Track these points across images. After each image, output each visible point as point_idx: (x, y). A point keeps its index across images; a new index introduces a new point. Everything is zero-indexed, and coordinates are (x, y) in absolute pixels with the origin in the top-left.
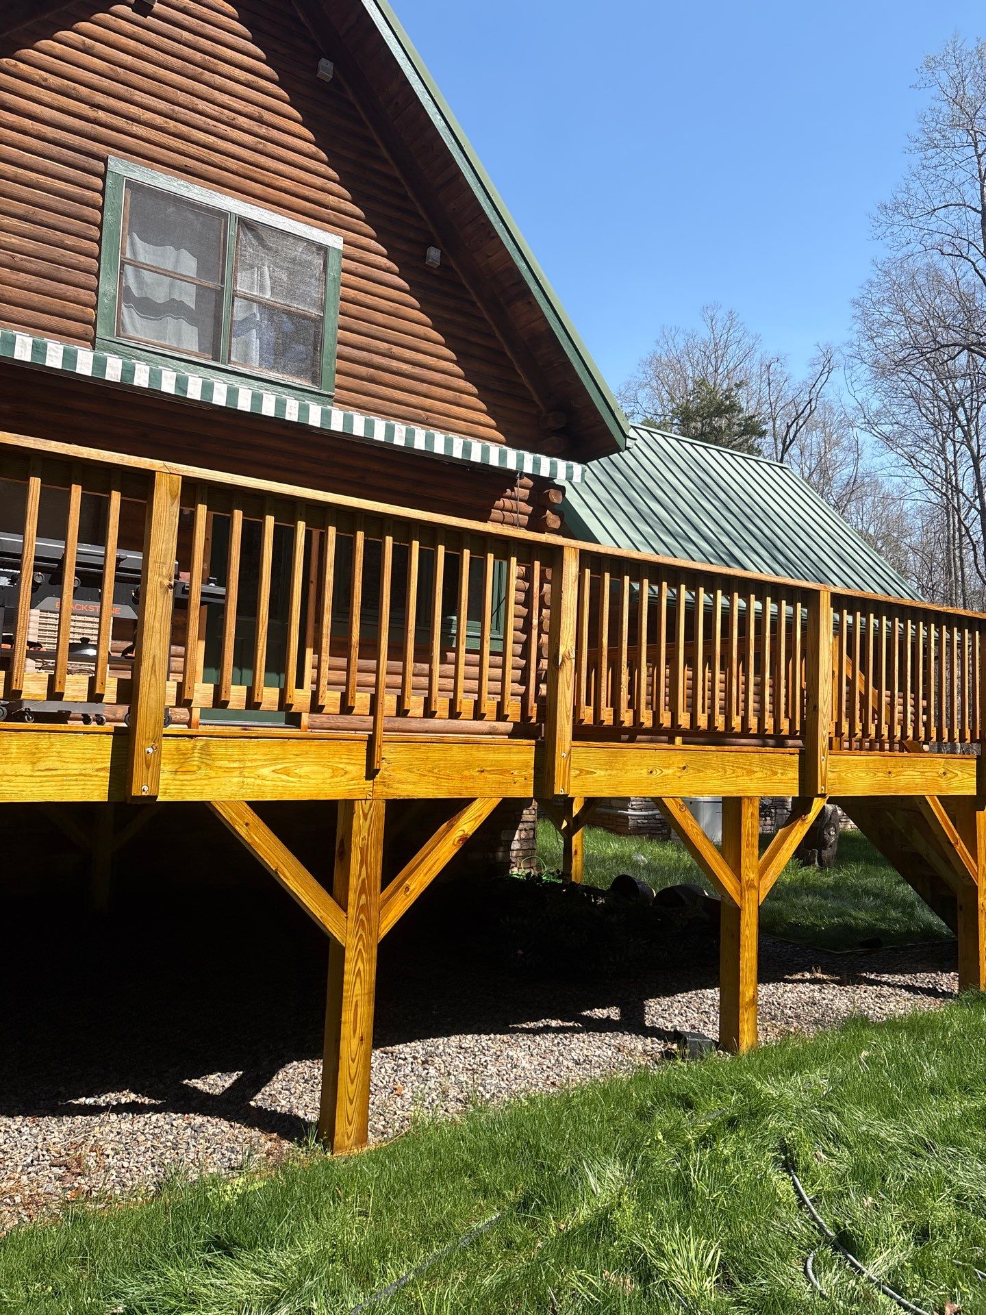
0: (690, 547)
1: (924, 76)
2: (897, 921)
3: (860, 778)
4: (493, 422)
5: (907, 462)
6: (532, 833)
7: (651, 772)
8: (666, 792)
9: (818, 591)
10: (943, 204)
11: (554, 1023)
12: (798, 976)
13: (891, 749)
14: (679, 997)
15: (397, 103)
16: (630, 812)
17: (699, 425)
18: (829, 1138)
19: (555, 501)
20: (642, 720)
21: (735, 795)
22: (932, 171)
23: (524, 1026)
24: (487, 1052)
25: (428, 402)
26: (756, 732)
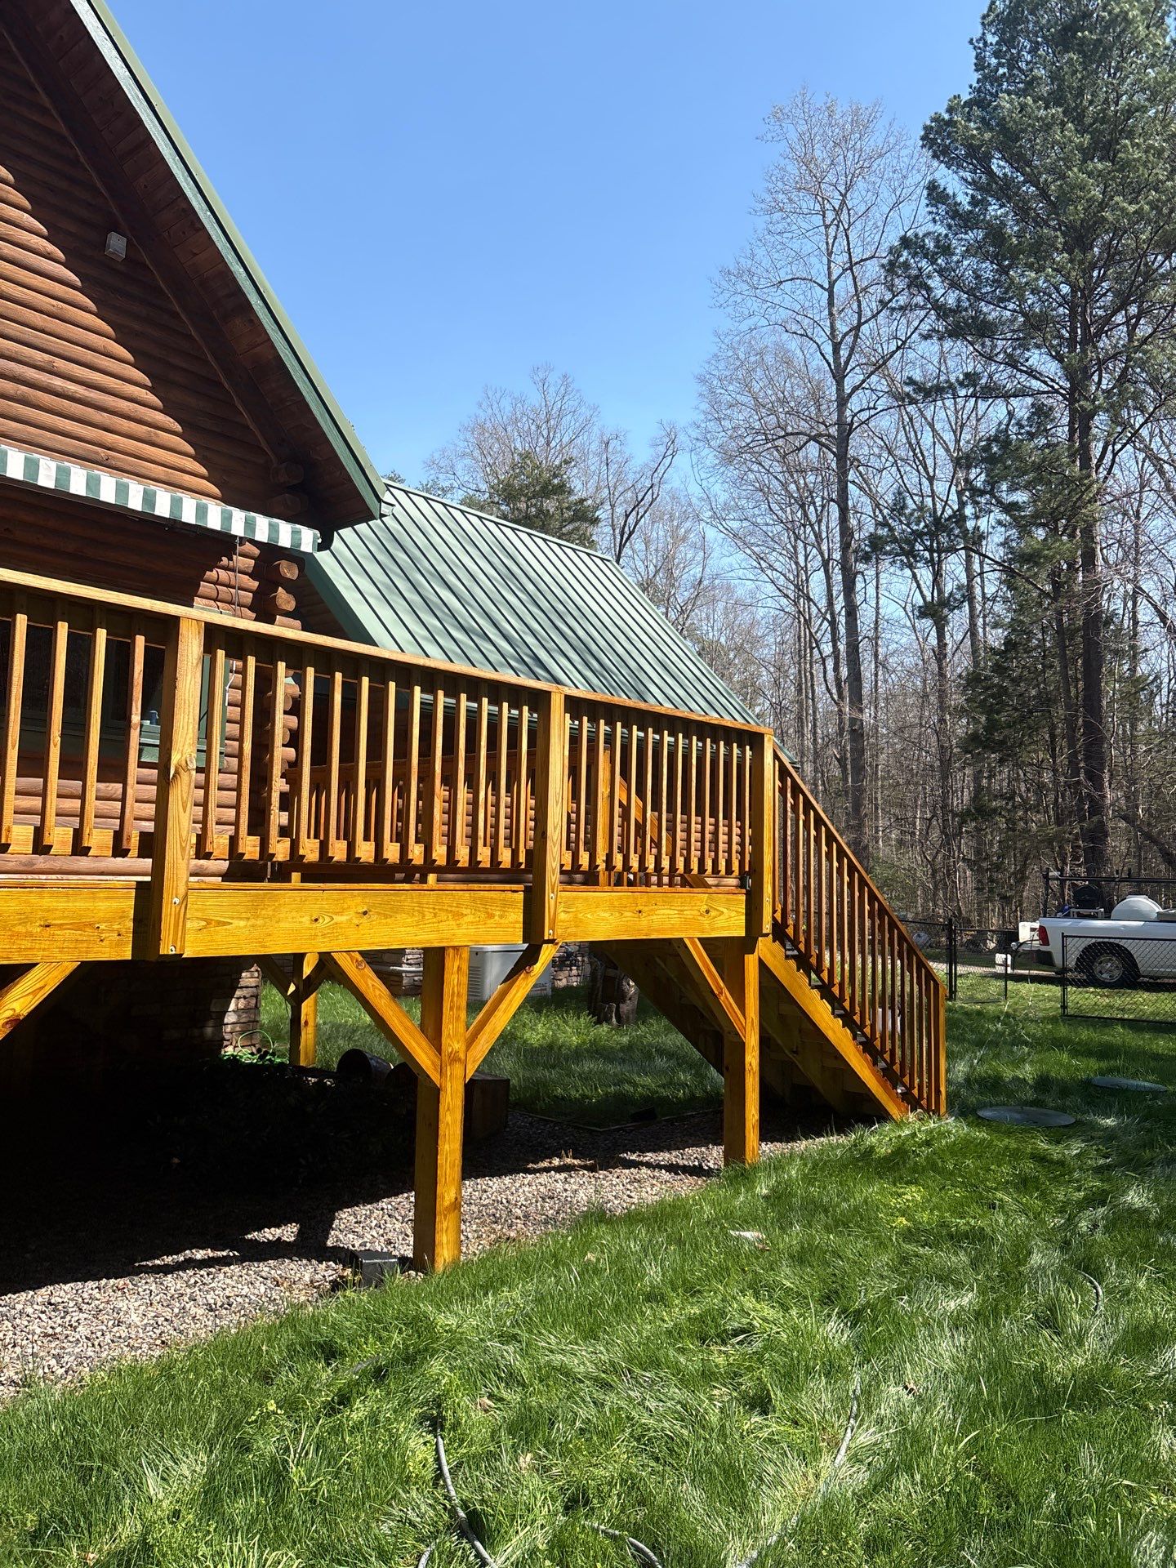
0: (486, 646)
1: (771, 128)
2: (684, 1085)
3: (603, 919)
4: (203, 471)
5: (755, 564)
6: (254, 1001)
7: (316, 920)
8: (338, 946)
9: (549, 693)
10: (790, 277)
11: (200, 1255)
12: (545, 1164)
13: (671, 884)
14: (384, 1203)
15: (61, 37)
16: (405, 968)
17: (523, 506)
18: (500, 1378)
19: (288, 575)
20: (301, 852)
21: (436, 945)
22: (778, 237)
23: (158, 1262)
24: (85, 1307)
25: (110, 438)
26: (467, 865)
